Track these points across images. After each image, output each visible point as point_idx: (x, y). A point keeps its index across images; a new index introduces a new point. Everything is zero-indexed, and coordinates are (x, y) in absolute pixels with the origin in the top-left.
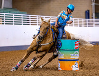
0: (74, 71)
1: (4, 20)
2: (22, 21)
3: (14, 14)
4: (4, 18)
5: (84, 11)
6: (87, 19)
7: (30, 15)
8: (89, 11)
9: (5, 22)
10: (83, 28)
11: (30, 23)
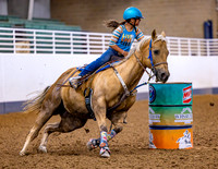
0: (182, 150)
1: (35, 44)
2: (72, 46)
3: (54, 32)
4: (35, 40)
5: (202, 23)
6: (208, 40)
7: (88, 34)
8: (210, 22)
9: (35, 49)
10: (199, 58)
11: (88, 51)
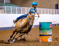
0: (49, 42)
1: (6, 11)
2: (17, 11)
3: (11, 7)
4: (6, 9)
6: (57, 10)
7: (21, 8)
8: (57, 4)
9: (6, 12)
10: (54, 15)
11: (21, 13)
